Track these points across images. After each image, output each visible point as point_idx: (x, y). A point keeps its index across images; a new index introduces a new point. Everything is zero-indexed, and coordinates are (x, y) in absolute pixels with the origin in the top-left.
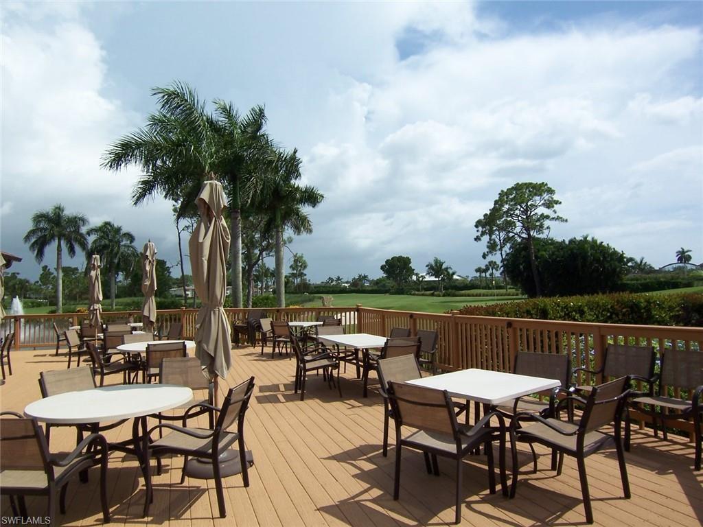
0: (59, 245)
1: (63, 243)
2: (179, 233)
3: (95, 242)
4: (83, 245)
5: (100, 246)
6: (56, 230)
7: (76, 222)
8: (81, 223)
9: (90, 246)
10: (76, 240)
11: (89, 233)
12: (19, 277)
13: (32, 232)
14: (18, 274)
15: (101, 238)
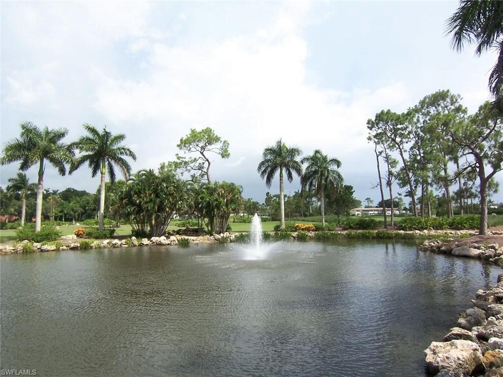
0: (281, 173)
1: (284, 170)
2: (377, 157)
3: (308, 168)
4: (299, 171)
5: (311, 171)
6: (279, 160)
7: (293, 152)
8: (296, 153)
9: (304, 171)
10: (293, 168)
11: (302, 162)
12: (252, 201)
13: (262, 164)
14: (251, 199)
15: (312, 165)
